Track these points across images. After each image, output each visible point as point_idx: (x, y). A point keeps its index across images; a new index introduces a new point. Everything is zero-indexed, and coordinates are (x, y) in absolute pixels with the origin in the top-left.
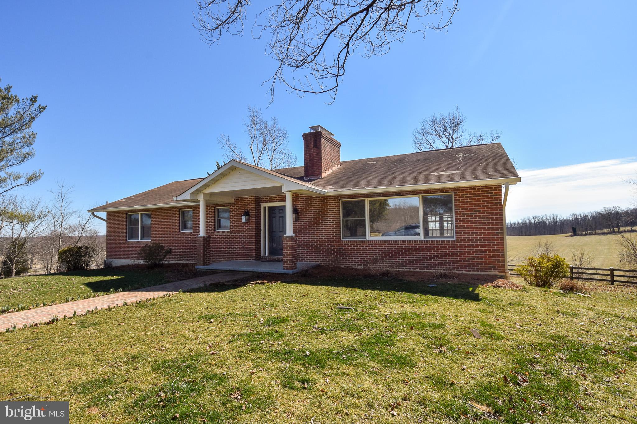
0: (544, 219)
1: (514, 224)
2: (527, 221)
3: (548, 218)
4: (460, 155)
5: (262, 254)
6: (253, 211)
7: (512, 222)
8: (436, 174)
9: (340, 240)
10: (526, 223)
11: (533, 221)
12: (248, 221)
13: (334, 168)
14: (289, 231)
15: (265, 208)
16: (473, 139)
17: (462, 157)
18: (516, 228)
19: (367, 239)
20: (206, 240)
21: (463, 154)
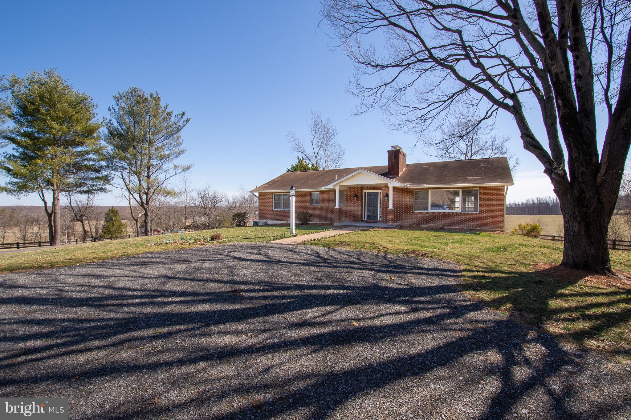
0: (548, 200)
1: (519, 204)
2: (531, 202)
3: (551, 199)
4: (482, 165)
5: (363, 219)
6: (359, 195)
7: (517, 203)
8: (470, 178)
9: (413, 212)
10: (530, 204)
11: (536, 202)
12: (357, 200)
13: (404, 170)
14: (391, 207)
15: (365, 193)
16: (488, 142)
17: (484, 167)
18: (519, 208)
19: (429, 211)
20: (340, 209)
21: (484, 164)
